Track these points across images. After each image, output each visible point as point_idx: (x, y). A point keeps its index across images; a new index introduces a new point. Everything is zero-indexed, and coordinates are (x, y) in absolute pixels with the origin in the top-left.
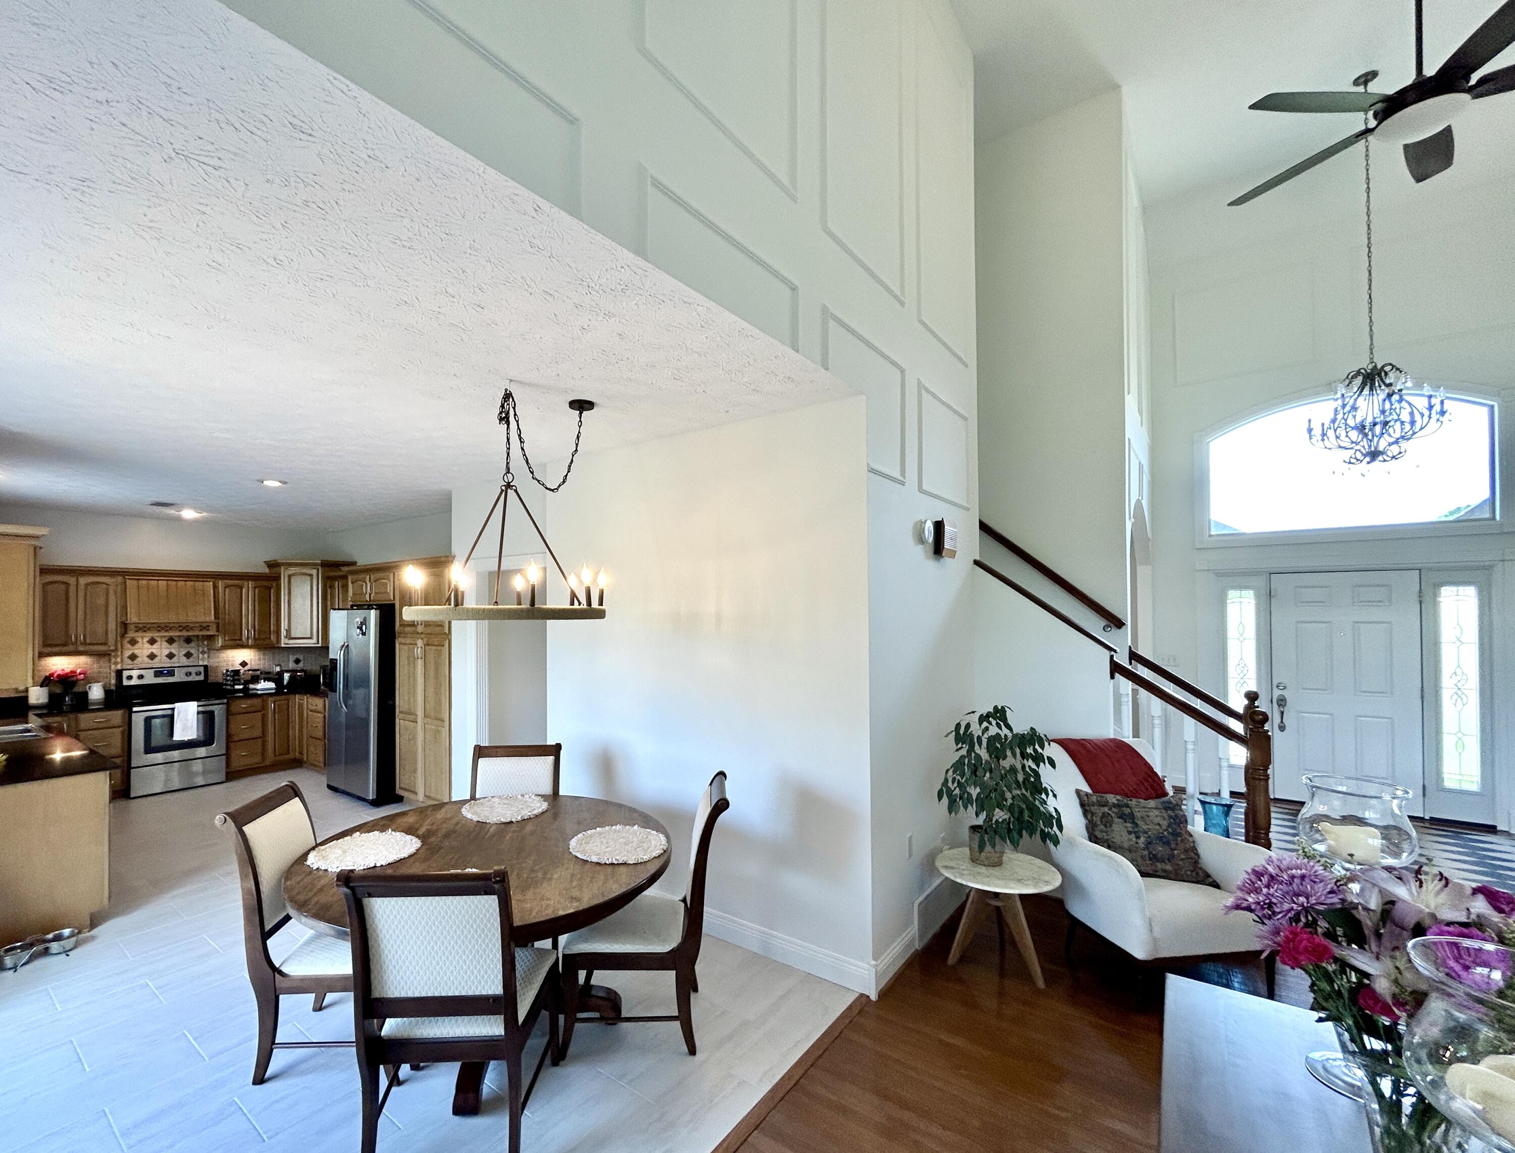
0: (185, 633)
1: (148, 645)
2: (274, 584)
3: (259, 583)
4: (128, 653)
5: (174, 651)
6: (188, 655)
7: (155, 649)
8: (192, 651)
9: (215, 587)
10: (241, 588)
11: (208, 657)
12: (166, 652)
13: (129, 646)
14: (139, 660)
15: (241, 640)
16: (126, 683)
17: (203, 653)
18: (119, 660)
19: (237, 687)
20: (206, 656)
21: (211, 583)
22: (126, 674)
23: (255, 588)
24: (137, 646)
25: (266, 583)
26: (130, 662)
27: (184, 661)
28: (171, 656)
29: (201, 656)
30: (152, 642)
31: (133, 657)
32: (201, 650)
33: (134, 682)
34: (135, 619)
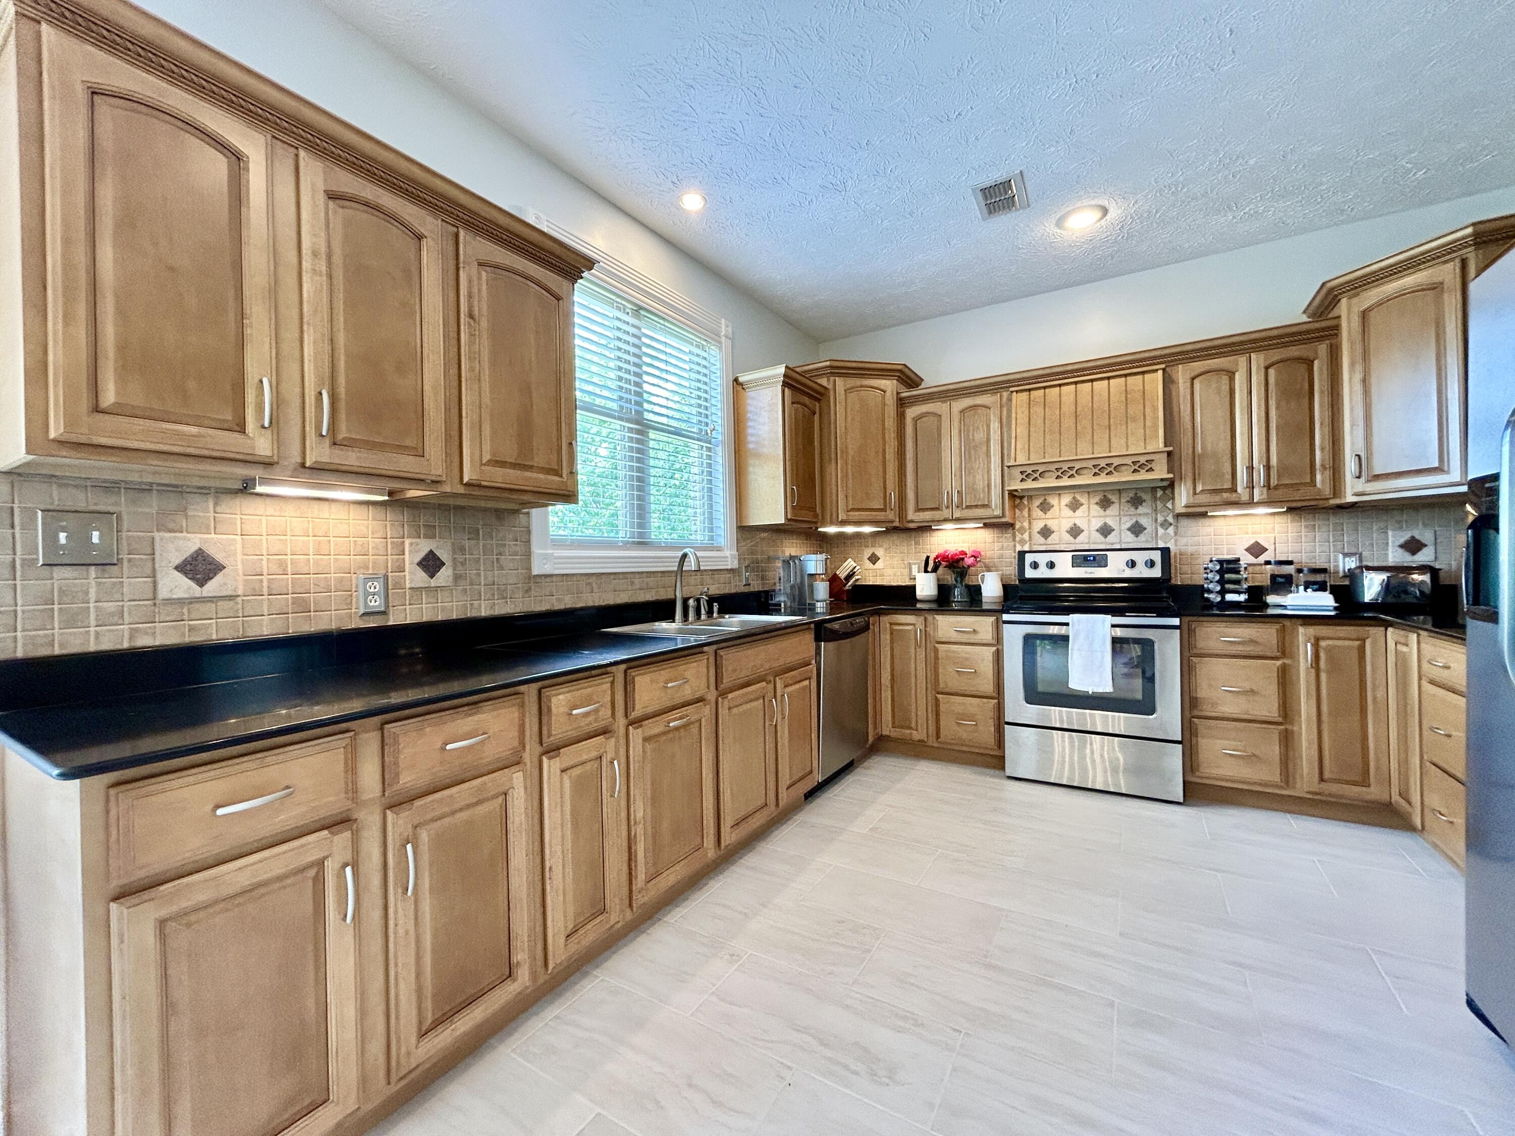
0: (1103, 479)
1: (1067, 512)
2: (1323, 349)
3: (1277, 355)
4: (1038, 525)
5: (1111, 522)
6: (1137, 529)
7: (1080, 518)
8: (1144, 521)
9: (1168, 382)
10: (1231, 375)
11: (1176, 534)
12: (1097, 523)
13: (1040, 513)
14: (1053, 538)
15: (1233, 490)
16: (1030, 573)
17: (1165, 524)
18: (1026, 536)
19: (1230, 597)
20: (1171, 530)
21: (1160, 372)
22: (1029, 558)
23: (1267, 368)
24: (1049, 514)
25: (1294, 351)
26: (1042, 540)
27: (1129, 539)
28: (1105, 531)
29: (1161, 531)
30: (1074, 506)
31: (1046, 532)
32: (1160, 519)
33: (1043, 573)
34: (1021, 460)
